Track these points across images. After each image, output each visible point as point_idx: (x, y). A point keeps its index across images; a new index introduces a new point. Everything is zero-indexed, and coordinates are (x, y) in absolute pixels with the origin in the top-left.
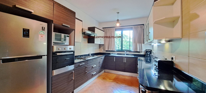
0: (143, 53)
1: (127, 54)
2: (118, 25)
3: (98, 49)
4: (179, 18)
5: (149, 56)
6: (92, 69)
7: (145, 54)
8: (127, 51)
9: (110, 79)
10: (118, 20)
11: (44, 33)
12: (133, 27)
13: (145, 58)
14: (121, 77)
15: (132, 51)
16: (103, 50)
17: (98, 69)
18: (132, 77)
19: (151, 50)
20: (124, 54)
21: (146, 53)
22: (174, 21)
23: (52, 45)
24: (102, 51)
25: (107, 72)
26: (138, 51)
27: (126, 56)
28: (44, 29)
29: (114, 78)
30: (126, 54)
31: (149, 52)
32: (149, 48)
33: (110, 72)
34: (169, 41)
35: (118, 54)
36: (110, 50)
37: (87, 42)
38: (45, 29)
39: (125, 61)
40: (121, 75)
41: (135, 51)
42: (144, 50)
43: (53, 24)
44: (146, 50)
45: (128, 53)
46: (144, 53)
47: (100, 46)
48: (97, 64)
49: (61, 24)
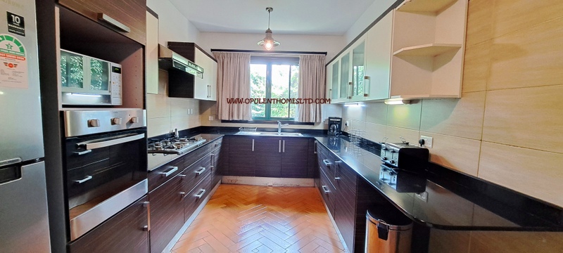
0: (320, 127)
1: (283, 131)
2: (269, 46)
3: (198, 116)
4: (456, 49)
5: (337, 134)
6: (195, 182)
7: (327, 129)
8: (284, 121)
9: (247, 203)
10: (269, 31)
11: (22, 50)
12: (300, 57)
13: (327, 139)
14: (271, 191)
15: (296, 120)
16: (211, 118)
17: (209, 178)
18: (298, 187)
19: (341, 119)
20: (276, 130)
21: (330, 126)
22: (436, 56)
23: (60, 108)
24: (210, 121)
25: (230, 182)
26: (312, 120)
27: (280, 134)
28: (22, 24)
29: (255, 198)
30: (279, 131)
31: (336, 124)
32: (335, 113)
33: (237, 182)
34: (411, 102)
35: (259, 130)
36: (236, 119)
37: (165, 92)
38: (26, 29)
39: (282, 148)
40: (271, 186)
41: (304, 121)
42: (325, 117)
43: (57, 10)
44: (330, 118)
45: (287, 126)
46: (325, 125)
47: (203, 105)
48: (208, 164)
49: (93, 14)
